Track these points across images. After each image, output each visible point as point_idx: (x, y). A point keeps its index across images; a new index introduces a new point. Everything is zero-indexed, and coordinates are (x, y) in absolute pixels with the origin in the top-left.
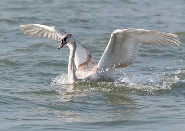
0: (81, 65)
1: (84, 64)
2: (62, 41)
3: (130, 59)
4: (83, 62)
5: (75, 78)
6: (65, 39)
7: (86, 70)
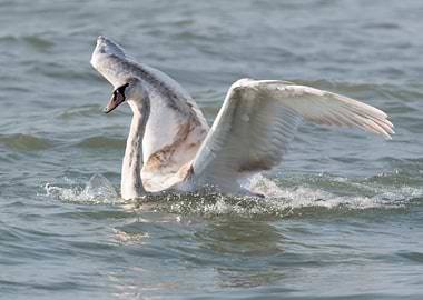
0: (154, 155)
1: (163, 152)
2: (115, 93)
3: (274, 151)
4: (161, 147)
5: (139, 186)
6: (122, 89)
7: (164, 170)
